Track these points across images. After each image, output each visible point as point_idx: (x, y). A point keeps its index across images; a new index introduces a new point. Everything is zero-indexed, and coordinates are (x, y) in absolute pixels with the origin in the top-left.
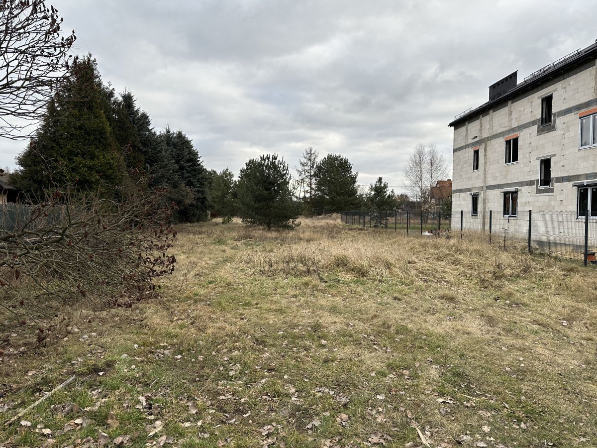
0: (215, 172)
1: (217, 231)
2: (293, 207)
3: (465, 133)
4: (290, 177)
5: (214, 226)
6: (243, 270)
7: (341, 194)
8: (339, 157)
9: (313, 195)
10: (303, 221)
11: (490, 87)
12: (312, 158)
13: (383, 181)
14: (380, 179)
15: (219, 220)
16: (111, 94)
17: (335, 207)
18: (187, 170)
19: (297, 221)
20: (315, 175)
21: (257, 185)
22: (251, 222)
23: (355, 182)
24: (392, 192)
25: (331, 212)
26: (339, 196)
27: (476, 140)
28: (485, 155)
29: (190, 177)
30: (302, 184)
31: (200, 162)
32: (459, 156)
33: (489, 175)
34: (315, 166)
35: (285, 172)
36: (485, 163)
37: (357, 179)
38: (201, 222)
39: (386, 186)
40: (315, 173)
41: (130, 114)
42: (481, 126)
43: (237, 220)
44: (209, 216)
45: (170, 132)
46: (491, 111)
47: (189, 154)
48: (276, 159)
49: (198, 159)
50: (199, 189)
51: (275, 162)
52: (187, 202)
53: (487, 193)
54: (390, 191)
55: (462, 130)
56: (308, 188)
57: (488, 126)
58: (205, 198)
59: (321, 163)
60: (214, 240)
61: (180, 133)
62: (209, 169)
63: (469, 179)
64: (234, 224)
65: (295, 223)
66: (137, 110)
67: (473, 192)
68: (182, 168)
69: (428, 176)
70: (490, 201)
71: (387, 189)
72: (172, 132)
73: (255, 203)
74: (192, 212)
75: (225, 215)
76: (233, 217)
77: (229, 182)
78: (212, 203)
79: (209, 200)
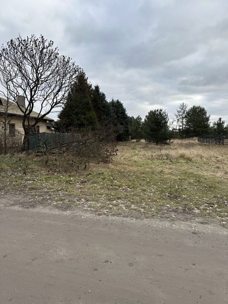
0: (133, 117)
1: (133, 145)
5: (132, 143)
10: (176, 141)
12: (184, 108)
13: (222, 120)
14: (220, 119)
15: (135, 140)
17: (196, 134)
18: (120, 117)
19: (171, 141)
22: (149, 141)
25: (193, 136)
26: (198, 128)
29: (122, 121)
30: (178, 122)
34: (185, 112)
35: (166, 117)
38: (126, 141)
40: (185, 116)
41: (98, 95)
44: (130, 139)
47: (121, 110)
49: (126, 112)
50: (126, 126)
51: (161, 112)
52: (121, 132)
54: (226, 125)
56: (181, 124)
58: (128, 130)
59: (189, 111)
60: (132, 148)
61: (118, 100)
62: (131, 116)
64: (142, 142)
66: (101, 92)
68: (118, 117)
71: (224, 124)
72: (114, 100)
73: (151, 132)
74: (122, 137)
75: (137, 138)
76: (141, 139)
77: (140, 122)
78: (132, 133)
79: (130, 131)
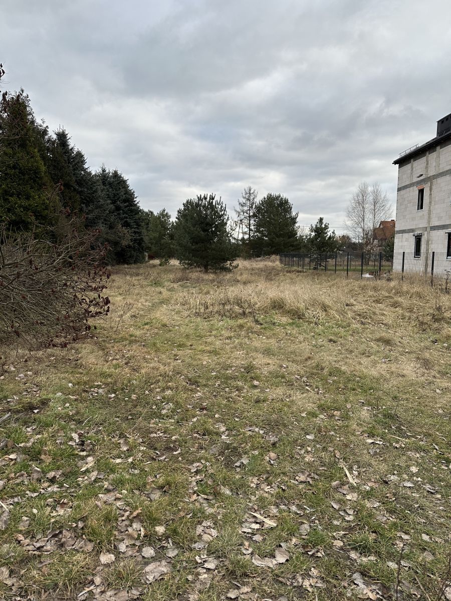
0: (152, 213)
1: (154, 273)
2: (231, 248)
3: (410, 171)
4: (228, 218)
5: (151, 267)
6: (178, 312)
7: (281, 235)
8: (279, 196)
9: (252, 237)
10: (240, 263)
11: (438, 122)
12: (252, 198)
13: (324, 222)
14: (321, 220)
15: (157, 262)
16: (45, 132)
17: (274, 248)
18: (123, 210)
19: (235, 263)
20: (254, 216)
21: (194, 226)
22: (188, 264)
23: (295, 223)
24: (333, 233)
25: (269, 254)
26: (278, 238)
27: (422, 178)
28: (430, 194)
29: (126, 218)
30: (241, 225)
31: (136, 202)
32: (403, 195)
33: (433, 216)
34: (254, 207)
35: (223, 213)
36: (430, 202)
37: (297, 220)
38: (139, 264)
39: (326, 227)
40: (254, 213)
41: (65, 153)
42: (427, 164)
43: (174, 262)
44: (147, 258)
45: (105, 171)
46: (438, 148)
47: (125, 194)
48: (213, 199)
49: (135, 200)
50: (136, 230)
51: (212, 202)
52: (124, 243)
53: (431, 234)
54: (331, 232)
55: (408, 167)
56: (246, 230)
57: (434, 164)
58: (142, 239)
59: (260, 203)
60: (151, 281)
61: (116, 172)
62: (146, 210)
63: (413, 219)
64: (172, 266)
65: (233, 265)
66: (72, 148)
67: (416, 233)
68: (118, 208)
69: (371, 216)
70: (433, 242)
71: (328, 230)
72: (107, 171)
73: (192, 245)
74: (129, 254)
75: (163, 257)
76: (170, 259)
77: (167, 224)
78: (150, 245)
79: (146, 242)
